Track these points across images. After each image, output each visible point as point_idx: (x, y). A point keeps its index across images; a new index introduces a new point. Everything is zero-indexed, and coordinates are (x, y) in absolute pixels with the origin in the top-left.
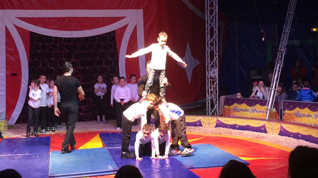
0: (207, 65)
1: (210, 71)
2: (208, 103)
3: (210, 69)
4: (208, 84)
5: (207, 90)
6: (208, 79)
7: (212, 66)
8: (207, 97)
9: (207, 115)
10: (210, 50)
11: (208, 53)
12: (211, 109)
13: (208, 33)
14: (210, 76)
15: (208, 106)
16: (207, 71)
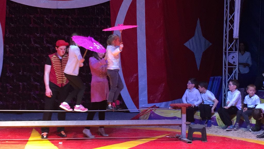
0: (224, 48)
3: (229, 53)
4: (225, 71)
5: (223, 79)
6: (225, 65)
7: (231, 50)
8: (223, 88)
11: (226, 32)
13: (227, 8)
14: (229, 62)
16: (224, 56)
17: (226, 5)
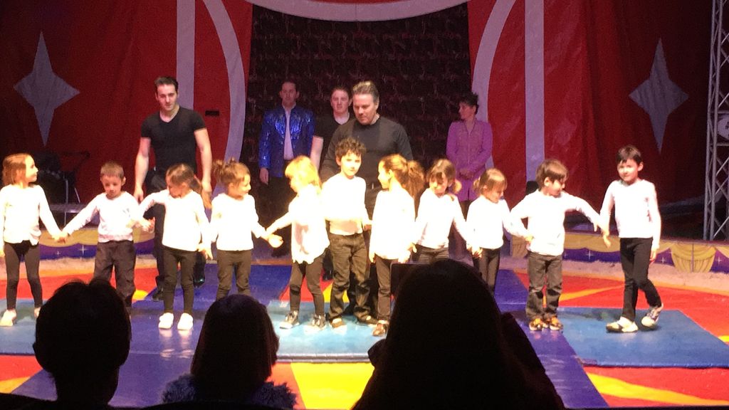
0: (709, 104)
1: (719, 120)
2: (710, 206)
3: (719, 115)
4: (711, 154)
5: (707, 172)
6: (712, 141)
7: (724, 107)
8: (706, 189)
9: (705, 238)
10: (722, 61)
11: (714, 71)
12: (715, 224)
13: (717, 17)
14: (718, 134)
15: (709, 215)
16: (709, 121)
17: (716, 12)
